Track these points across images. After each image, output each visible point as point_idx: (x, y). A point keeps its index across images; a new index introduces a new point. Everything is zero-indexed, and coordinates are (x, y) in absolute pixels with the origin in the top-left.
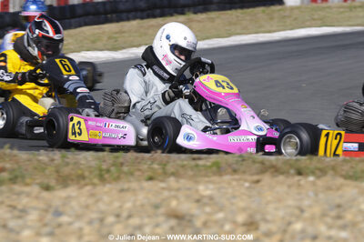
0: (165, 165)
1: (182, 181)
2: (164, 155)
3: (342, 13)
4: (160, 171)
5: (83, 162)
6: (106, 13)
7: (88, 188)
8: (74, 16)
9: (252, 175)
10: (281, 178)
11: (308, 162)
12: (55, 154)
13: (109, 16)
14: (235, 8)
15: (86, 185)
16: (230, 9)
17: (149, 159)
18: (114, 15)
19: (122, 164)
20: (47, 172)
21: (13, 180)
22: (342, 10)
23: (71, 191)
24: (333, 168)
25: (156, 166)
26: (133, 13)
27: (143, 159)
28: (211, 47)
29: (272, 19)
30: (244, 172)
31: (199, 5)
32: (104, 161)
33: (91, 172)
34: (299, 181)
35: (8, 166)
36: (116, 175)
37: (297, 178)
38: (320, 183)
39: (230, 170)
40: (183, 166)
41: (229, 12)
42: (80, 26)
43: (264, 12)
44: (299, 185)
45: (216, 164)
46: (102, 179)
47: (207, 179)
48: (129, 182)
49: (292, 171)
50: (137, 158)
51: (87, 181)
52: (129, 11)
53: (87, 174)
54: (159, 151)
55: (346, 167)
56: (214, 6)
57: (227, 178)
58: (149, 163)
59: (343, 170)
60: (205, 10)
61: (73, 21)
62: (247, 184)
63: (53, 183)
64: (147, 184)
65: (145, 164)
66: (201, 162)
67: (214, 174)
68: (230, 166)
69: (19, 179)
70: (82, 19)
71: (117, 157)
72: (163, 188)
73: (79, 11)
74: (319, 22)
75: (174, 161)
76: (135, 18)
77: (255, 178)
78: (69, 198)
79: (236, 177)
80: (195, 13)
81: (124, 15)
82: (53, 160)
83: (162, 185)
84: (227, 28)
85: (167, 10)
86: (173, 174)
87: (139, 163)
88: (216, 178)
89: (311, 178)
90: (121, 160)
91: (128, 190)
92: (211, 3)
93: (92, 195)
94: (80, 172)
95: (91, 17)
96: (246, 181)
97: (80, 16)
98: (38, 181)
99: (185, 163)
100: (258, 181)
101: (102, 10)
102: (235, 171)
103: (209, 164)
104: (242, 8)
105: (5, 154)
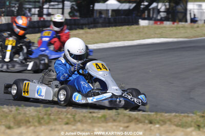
0: (74, 116)
1: (85, 126)
2: (73, 110)
3: (172, 30)
4: (72, 119)
5: (28, 113)
6: (39, 27)
7: (32, 128)
10: (141, 125)
11: (155, 116)
13: (41, 29)
14: (112, 26)
15: (31, 126)
16: (109, 27)
17: (65, 112)
19: (50, 115)
20: (8, 118)
22: (172, 29)
23: (23, 129)
24: (170, 120)
25: (69, 116)
29: (132, 33)
30: (120, 121)
31: (91, 24)
32: (40, 112)
33: (33, 119)
34: (151, 127)
36: (47, 121)
37: (150, 125)
38: (162, 128)
39: (111, 120)
40: (84, 117)
41: (108, 28)
43: (128, 29)
44: (151, 130)
45: (104, 116)
46: (40, 123)
47: (99, 125)
48: (55, 125)
49: (147, 121)
50: (58, 111)
51: (31, 124)
53: (31, 120)
54: (71, 108)
55: (177, 120)
56: (100, 25)
57: (110, 124)
58: (65, 114)
59: (175, 121)
60: (95, 27)
62: (121, 128)
63: (12, 125)
64: (65, 127)
66: (95, 115)
67: (103, 122)
68: (111, 117)
72: (74, 130)
74: (159, 35)
75: (79, 113)
77: (126, 125)
78: (21, 133)
79: (116, 124)
80: (89, 28)
82: (11, 111)
83: (74, 127)
84: (107, 37)
85: (73, 26)
86: (79, 121)
87: (60, 114)
89: (157, 126)
90: (49, 112)
91: (55, 130)
93: (35, 132)
94: (27, 119)
95: (31, 29)
96: (121, 126)
98: (3, 123)
99: (86, 115)
100: (128, 127)
101: (37, 25)
102: (115, 121)
103: (99, 116)
104: (115, 26)
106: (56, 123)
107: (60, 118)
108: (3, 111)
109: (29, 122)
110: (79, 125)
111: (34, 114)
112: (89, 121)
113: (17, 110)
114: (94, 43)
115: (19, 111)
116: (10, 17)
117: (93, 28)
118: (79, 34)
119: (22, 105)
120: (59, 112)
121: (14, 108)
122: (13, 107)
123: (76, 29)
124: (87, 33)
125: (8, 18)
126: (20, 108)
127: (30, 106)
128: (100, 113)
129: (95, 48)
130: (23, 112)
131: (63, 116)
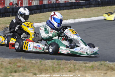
8: (45, 8)
9: (104, 71)
12: (38, 60)
18: (59, 8)
21: (24, 71)
26: (65, 8)
27: (67, 63)
28: (91, 20)
35: (22, 64)
42: (47, 12)
52: (63, 7)
61: (44, 10)
65: (68, 65)
69: (26, 70)
70: (48, 9)
71: (59, 62)
73: (47, 7)
76: (66, 9)
81: (62, 8)
88: (92, 72)
92: (92, 4)
97: (47, 8)
105: (21, 60)
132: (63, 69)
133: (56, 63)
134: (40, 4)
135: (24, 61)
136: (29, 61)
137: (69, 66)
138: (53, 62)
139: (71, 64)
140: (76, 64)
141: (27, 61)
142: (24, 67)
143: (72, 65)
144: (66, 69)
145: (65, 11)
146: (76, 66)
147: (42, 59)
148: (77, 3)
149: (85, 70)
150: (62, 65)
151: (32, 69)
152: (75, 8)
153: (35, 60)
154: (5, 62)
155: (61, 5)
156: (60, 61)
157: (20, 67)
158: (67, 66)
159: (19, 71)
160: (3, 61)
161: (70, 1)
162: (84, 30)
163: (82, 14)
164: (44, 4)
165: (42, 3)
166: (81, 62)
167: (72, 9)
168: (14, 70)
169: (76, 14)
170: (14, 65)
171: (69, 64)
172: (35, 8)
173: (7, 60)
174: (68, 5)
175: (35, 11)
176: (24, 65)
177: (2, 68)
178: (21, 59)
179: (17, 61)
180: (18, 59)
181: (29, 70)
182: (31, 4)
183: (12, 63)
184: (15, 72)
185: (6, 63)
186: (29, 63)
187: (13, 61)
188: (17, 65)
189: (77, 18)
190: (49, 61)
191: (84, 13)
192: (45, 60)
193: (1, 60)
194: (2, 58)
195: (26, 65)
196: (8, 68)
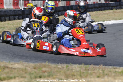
106: (92, 76)
107: (94, 73)
108: (58, 68)
109: (74, 76)
110: (106, 78)
111: (78, 69)
112: (113, 74)
113: (67, 67)
114: (119, 20)
115: (68, 68)
116: (65, 2)
117: (119, 9)
118: (110, 13)
119: (71, 63)
120: (94, 68)
121: (65, 66)
122: (65, 64)
123: (108, 10)
124: (115, 12)
125: (64, 3)
126: (69, 65)
127: (76, 64)
128: (121, 69)
129: (120, 22)
130: (71, 68)
131: (96, 71)
132: (91, 74)
133: (84, 68)
134: (67, 5)
135: (50, 66)
136: (55, 66)
137: (97, 71)
138: (80, 67)
139: (99, 69)
140: (105, 69)
141: (53, 65)
142: (49, 72)
143: (101, 70)
144: (95, 74)
145: (94, 13)
146: (105, 72)
147: (69, 63)
148: (107, 4)
149: (115, 76)
150: (90, 70)
151: (58, 75)
152: (104, 10)
153: (61, 64)
154: (29, 67)
155: (90, 6)
156: (88, 66)
157: (45, 72)
158: (95, 72)
159: (44, 77)
160: (27, 66)
161: (99, 2)
162: (114, 33)
163: (112, 15)
164: (71, 5)
165: (70, 4)
166: (110, 67)
167: (102, 10)
168: (38, 76)
169: (105, 15)
170: (38, 70)
171: (98, 69)
172: (62, 9)
173: (32, 64)
174: (97, 6)
175: (62, 12)
176: (50, 70)
177: (26, 73)
178: (47, 63)
179: (42, 66)
180: (43, 63)
181: (55, 75)
182: (58, 5)
183: (37, 68)
184: (40, 77)
185: (31, 68)
186: (55, 67)
187: (38, 65)
188: (42, 71)
189: (107, 20)
190: (77, 66)
191: (114, 15)
192: (72, 65)
193: (25, 65)
194: (26, 63)
195: (51, 70)
196: (32, 74)
